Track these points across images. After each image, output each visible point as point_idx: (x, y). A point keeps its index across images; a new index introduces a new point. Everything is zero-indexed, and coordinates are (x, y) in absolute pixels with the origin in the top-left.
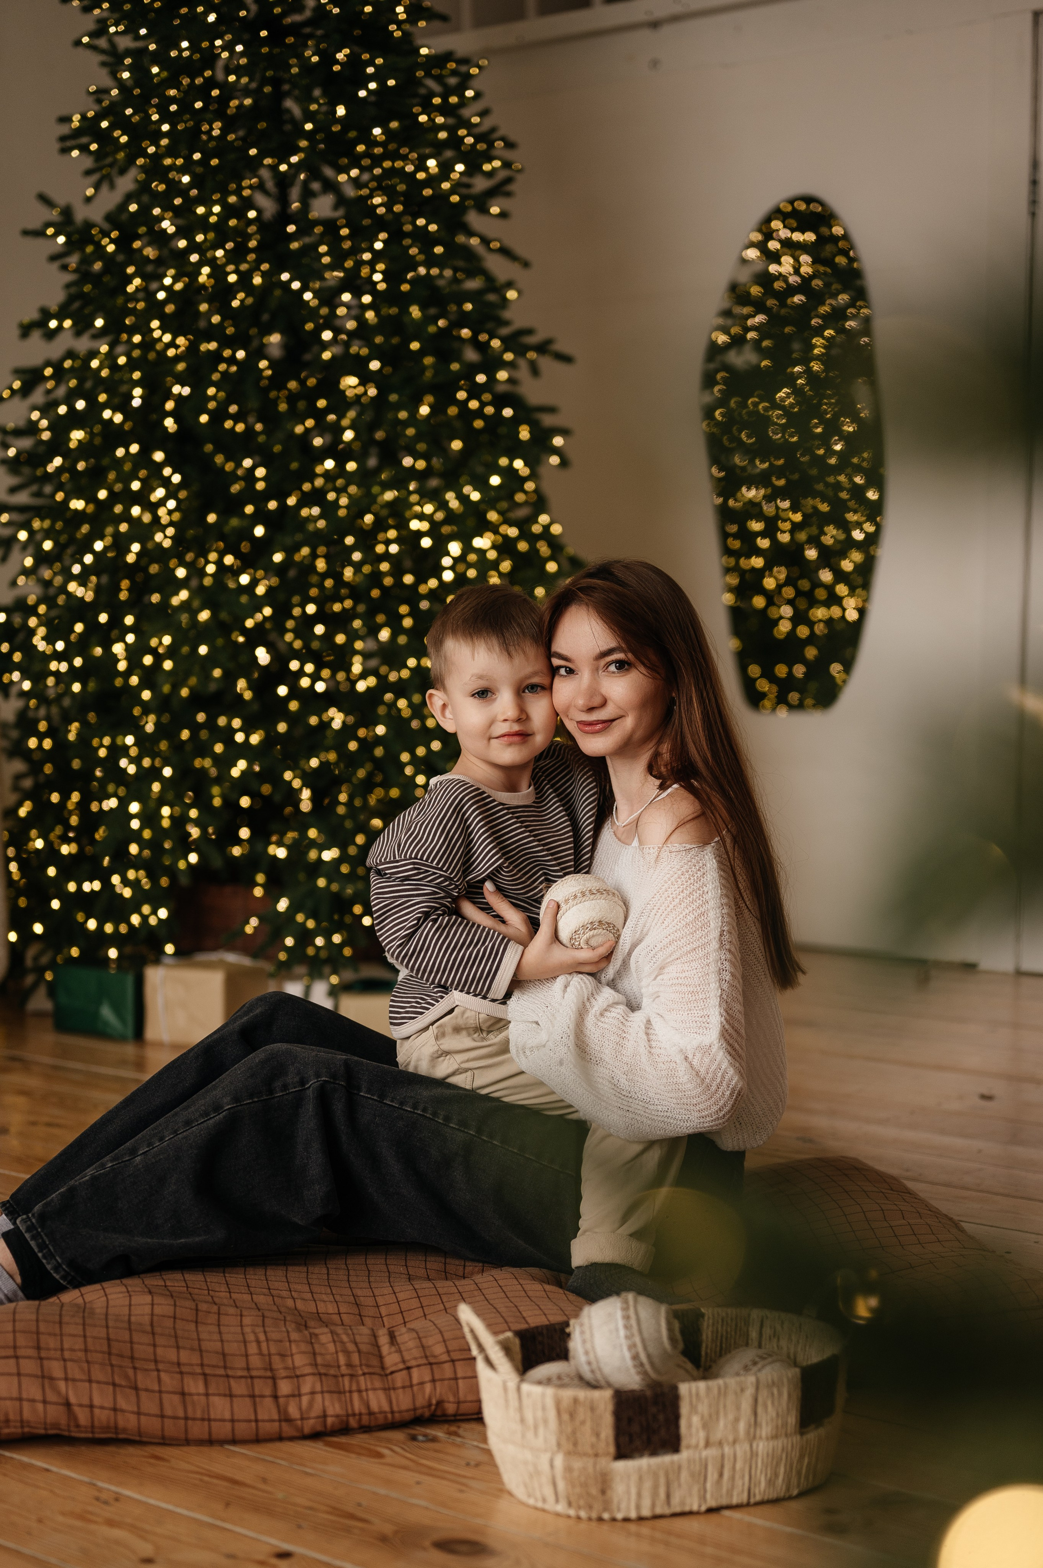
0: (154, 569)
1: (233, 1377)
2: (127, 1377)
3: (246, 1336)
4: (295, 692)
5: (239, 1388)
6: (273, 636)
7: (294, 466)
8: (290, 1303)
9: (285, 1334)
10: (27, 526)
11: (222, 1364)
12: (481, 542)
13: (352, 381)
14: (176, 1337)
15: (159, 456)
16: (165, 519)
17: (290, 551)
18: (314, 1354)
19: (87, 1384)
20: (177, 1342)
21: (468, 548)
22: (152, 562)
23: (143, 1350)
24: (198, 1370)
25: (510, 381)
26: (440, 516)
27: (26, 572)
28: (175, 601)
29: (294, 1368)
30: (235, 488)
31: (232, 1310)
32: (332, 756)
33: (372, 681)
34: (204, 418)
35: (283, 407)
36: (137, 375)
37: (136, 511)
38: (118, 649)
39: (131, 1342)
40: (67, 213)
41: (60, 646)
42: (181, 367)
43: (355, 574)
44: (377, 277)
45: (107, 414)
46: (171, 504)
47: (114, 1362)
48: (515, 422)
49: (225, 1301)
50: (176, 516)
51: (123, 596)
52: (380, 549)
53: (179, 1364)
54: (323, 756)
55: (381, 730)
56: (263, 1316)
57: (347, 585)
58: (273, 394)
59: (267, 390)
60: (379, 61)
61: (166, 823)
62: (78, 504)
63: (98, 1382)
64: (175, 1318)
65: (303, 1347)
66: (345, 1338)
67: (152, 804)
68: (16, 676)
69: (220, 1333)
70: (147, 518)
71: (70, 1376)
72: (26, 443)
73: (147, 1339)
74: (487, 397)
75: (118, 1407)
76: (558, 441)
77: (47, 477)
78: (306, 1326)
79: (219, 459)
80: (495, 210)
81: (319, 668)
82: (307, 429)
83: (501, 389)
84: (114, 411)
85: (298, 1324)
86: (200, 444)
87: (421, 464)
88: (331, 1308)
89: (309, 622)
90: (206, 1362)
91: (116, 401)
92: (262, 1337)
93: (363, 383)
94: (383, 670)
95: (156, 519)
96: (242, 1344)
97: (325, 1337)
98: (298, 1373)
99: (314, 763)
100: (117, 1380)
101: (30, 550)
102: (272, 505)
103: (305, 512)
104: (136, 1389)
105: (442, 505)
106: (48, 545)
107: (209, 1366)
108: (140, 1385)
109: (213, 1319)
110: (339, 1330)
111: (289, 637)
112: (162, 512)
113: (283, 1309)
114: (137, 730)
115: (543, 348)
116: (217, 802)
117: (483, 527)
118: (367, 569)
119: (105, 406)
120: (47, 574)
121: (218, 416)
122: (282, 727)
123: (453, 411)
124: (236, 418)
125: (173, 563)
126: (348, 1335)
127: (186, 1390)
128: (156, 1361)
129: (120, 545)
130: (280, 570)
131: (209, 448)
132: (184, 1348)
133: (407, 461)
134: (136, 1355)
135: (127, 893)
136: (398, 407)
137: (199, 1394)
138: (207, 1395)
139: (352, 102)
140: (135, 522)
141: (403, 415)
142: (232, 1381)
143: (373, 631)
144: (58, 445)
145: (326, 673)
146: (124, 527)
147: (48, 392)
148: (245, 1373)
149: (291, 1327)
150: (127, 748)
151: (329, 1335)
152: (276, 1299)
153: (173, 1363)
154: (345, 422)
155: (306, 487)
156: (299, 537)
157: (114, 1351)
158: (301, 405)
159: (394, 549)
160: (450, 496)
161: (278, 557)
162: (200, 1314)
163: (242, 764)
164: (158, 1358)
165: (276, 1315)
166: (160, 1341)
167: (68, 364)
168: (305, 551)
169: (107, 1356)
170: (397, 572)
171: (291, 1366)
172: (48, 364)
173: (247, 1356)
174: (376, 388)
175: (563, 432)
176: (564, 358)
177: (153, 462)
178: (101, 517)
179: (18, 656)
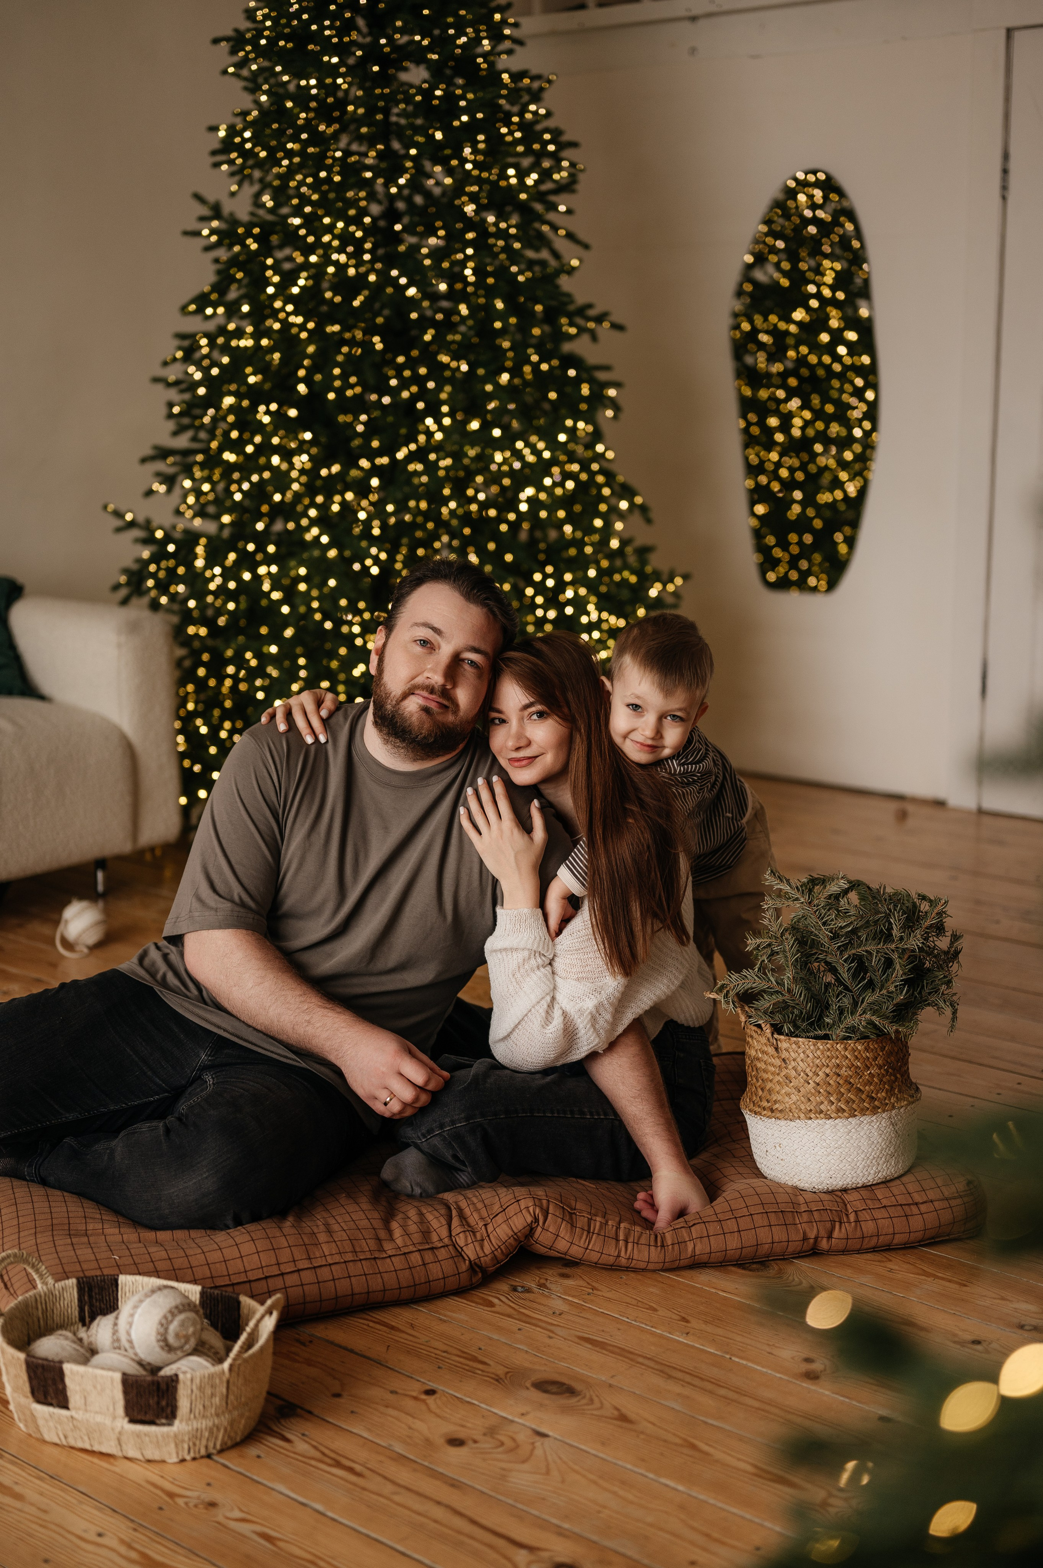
13: (448, 357)
15: (293, 414)
16: (298, 469)
17: (400, 502)
21: (540, 486)
28: (308, 536)
30: (353, 443)
34: (331, 395)
37: (275, 460)
38: (263, 572)
40: (216, 212)
41: (217, 570)
42: (312, 348)
43: (450, 516)
44: (468, 272)
45: (251, 379)
46: (304, 457)
48: (578, 380)
50: (308, 463)
52: (470, 493)
57: (445, 524)
58: (385, 368)
59: (379, 365)
60: (470, 96)
62: (229, 456)
68: (181, 588)
70: (284, 466)
72: (186, 397)
74: (555, 361)
76: (611, 393)
77: (203, 426)
79: (341, 417)
80: (562, 208)
82: (412, 395)
83: (567, 353)
84: (257, 375)
102: (384, 460)
103: (411, 467)
106: (206, 488)
111: (398, 567)
112: (296, 459)
114: (279, 639)
115: (599, 319)
118: (460, 511)
123: (528, 371)
136: (485, 380)
139: (447, 129)
140: (275, 470)
141: (489, 387)
146: (266, 475)
159: (482, 493)
161: (390, 507)
174: (468, 364)
175: (617, 385)
176: (617, 327)
177: (290, 418)
178: (248, 466)
179: (181, 570)
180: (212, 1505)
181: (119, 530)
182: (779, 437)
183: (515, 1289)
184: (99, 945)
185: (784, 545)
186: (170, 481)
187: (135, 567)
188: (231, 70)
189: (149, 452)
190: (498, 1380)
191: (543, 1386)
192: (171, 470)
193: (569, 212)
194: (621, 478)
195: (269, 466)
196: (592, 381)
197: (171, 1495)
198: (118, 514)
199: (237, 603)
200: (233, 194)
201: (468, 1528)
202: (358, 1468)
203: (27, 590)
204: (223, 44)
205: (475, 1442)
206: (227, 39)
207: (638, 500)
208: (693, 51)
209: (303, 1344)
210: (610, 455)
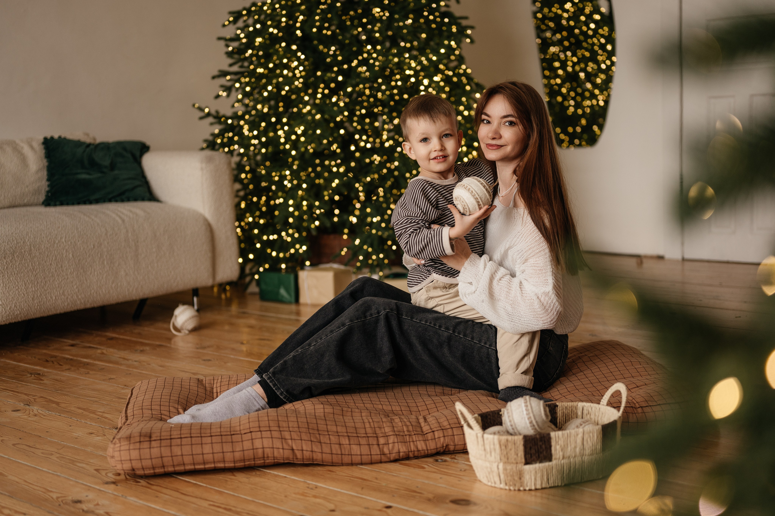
0: (294, 97)
1: (360, 437)
2: (316, 438)
3: (364, 420)
4: (358, 149)
5: (363, 441)
6: (347, 124)
7: (355, 49)
8: (380, 407)
9: (380, 419)
10: (238, 81)
11: (355, 432)
12: (437, 79)
13: (378, 10)
14: (335, 421)
15: (294, 47)
16: (298, 75)
17: (354, 87)
18: (393, 427)
19: (300, 441)
20: (336, 423)
21: (431, 81)
22: (293, 94)
23: (322, 427)
24: (346, 434)
25: (446, 6)
26: (419, 68)
27: (238, 101)
28: (305, 111)
29: (385, 433)
30: (328, 60)
31: (357, 410)
32: (376, 176)
33: (391, 142)
34: (315, 30)
35: (348, 23)
36: (284, 12)
37: (285, 72)
38: (280, 133)
39: (317, 424)
41: (255, 133)
42: (303, 7)
43: (382, 95)
45: (271, 30)
46: (301, 68)
47: (311, 432)
48: (450, 24)
49: (353, 407)
50: (303, 73)
51: (281, 109)
52: (393, 83)
53: (337, 432)
54: (372, 176)
55: (396, 163)
56: (370, 412)
57: (380, 100)
58: (344, 18)
59: (341, 16)
61: (305, 208)
62: (260, 70)
63: (305, 440)
64: (334, 414)
65: (388, 424)
66: (405, 420)
67: (299, 200)
68: (236, 147)
69: (353, 419)
70: (290, 74)
71: (293, 438)
72: (236, 44)
73: (323, 422)
74: (437, 14)
75: (313, 450)
76: (469, 32)
77: (246, 59)
78: (388, 416)
79: (321, 47)
81: (368, 137)
82: (359, 33)
83: (443, 9)
84: (274, 28)
85: (385, 415)
86: (311, 41)
87: (408, 45)
88: (398, 408)
89: (363, 117)
90: (348, 431)
91: (275, 24)
92: (371, 421)
93: (383, 10)
94: (396, 137)
95: (294, 75)
96: (363, 424)
97: (397, 420)
98: (387, 435)
99: (368, 179)
100: (312, 439)
101: (240, 91)
102: (345, 66)
103: (360, 69)
104: (320, 442)
105: (420, 63)
106: (248, 89)
107: (349, 432)
108: (322, 441)
109: (350, 414)
110: (403, 417)
111: (355, 124)
112: (297, 72)
113: (377, 410)
114: (290, 168)
116: (327, 198)
117: (438, 71)
118: (388, 93)
119: (270, 26)
120: (247, 101)
121: (320, 29)
122: (353, 164)
123: (422, 21)
124: (328, 29)
125: (302, 94)
126: (406, 419)
127: (341, 443)
128: (328, 431)
129: (279, 87)
130: (350, 95)
131: (315, 42)
132: (339, 426)
133: (402, 44)
134: (319, 429)
135: (289, 239)
136: (398, 21)
137: (346, 444)
138: (350, 444)
140: (285, 77)
141: (401, 24)
142: (359, 438)
143: (391, 119)
144: (250, 44)
145: (371, 140)
146: (281, 79)
147: (245, 21)
148: (365, 435)
149: (382, 417)
150: (286, 176)
151: (399, 419)
152: (374, 405)
153: (335, 432)
154: (376, 29)
155: (360, 58)
156: (358, 80)
157: (310, 427)
158: (356, 22)
159: (399, 83)
160: (423, 59)
161: (349, 90)
162: (344, 412)
163: (337, 181)
164: (329, 430)
165: (376, 412)
166: (328, 423)
167: (253, 9)
168: (361, 86)
169: (307, 429)
170: (401, 94)
171: (384, 432)
172: (244, 9)
173: (365, 428)
174: (389, 13)
175: (472, 28)
177: (292, 50)
178: (271, 75)
179: (236, 138)
181: (201, 118)
182: (560, 72)
183: (437, 461)
184: (195, 330)
185: (565, 132)
186: (228, 89)
187: (211, 138)
189: (216, 73)
190: (429, 500)
191: (456, 502)
192: (228, 84)
194: (476, 80)
195: (281, 75)
196: (458, 25)
198: (201, 109)
199: (267, 149)
203: (151, 148)
209: (312, 489)
210: (469, 71)
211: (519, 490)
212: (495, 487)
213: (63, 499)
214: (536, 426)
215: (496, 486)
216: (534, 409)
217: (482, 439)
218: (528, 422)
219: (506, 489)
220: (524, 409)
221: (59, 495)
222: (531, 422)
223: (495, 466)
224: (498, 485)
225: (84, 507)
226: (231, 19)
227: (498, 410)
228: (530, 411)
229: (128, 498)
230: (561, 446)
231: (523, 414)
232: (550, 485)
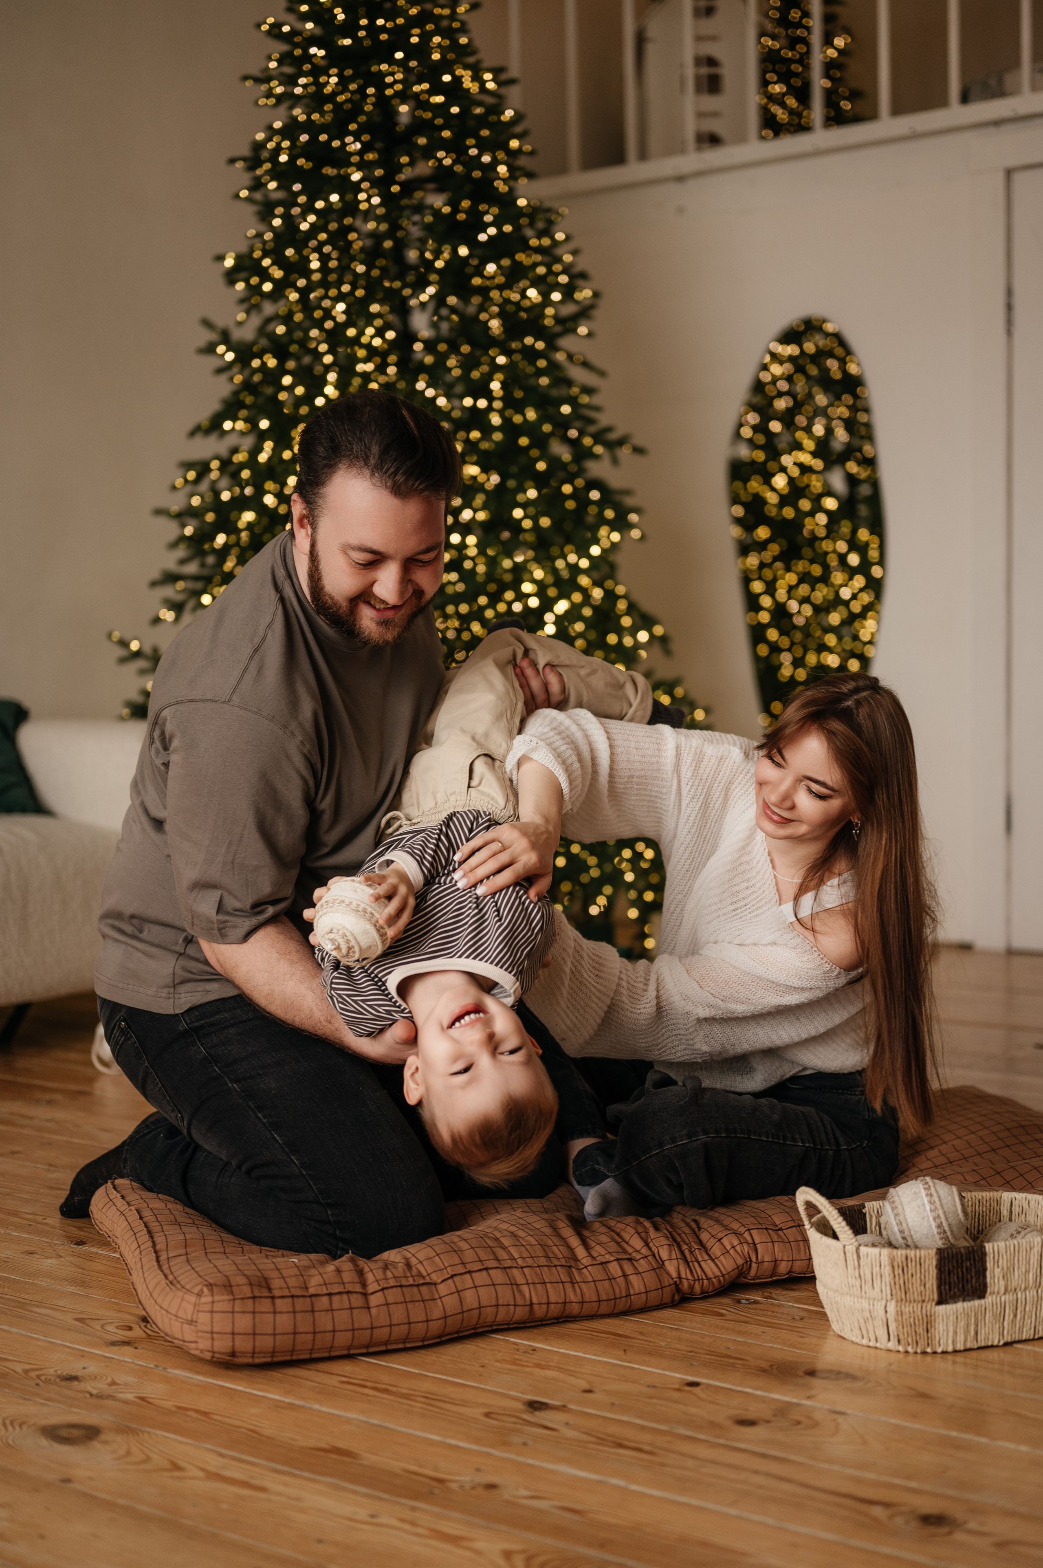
26: (548, 579)
48: (601, 503)
60: (494, 210)
74: (580, 483)
76: (635, 517)
77: (213, 551)
80: (582, 331)
115: (621, 442)
139: (473, 244)
144: (224, 525)
159: (517, 607)
160: (558, 562)
172: (217, 458)
175: (637, 511)
176: (638, 451)
180: (491, 1487)
181: (123, 660)
183: (739, 1302)
186: (178, 608)
187: (137, 699)
188: (244, 193)
189: (157, 575)
190: (764, 1370)
192: (179, 598)
193: (590, 335)
194: (641, 607)
196: (615, 506)
197: (441, 1481)
198: (123, 643)
200: (240, 324)
201: (802, 1491)
202: (647, 1448)
203: (34, 712)
204: (240, 165)
205: (768, 1422)
206: (244, 159)
207: (658, 630)
208: (681, 210)
211: (924, 1353)
212: (876, 1348)
213: (38, 1373)
214: (949, 1233)
215: (878, 1345)
216: (944, 1202)
217: (855, 1256)
218: (934, 1225)
219: (898, 1351)
220: (926, 1200)
221: (27, 1367)
222: (940, 1226)
223: (879, 1308)
224: (883, 1343)
225: (88, 1386)
226: (191, 475)
227: (859, 1205)
228: (938, 1204)
229: (169, 1370)
230: (1003, 1269)
231: (925, 1210)
232: (979, 1345)
